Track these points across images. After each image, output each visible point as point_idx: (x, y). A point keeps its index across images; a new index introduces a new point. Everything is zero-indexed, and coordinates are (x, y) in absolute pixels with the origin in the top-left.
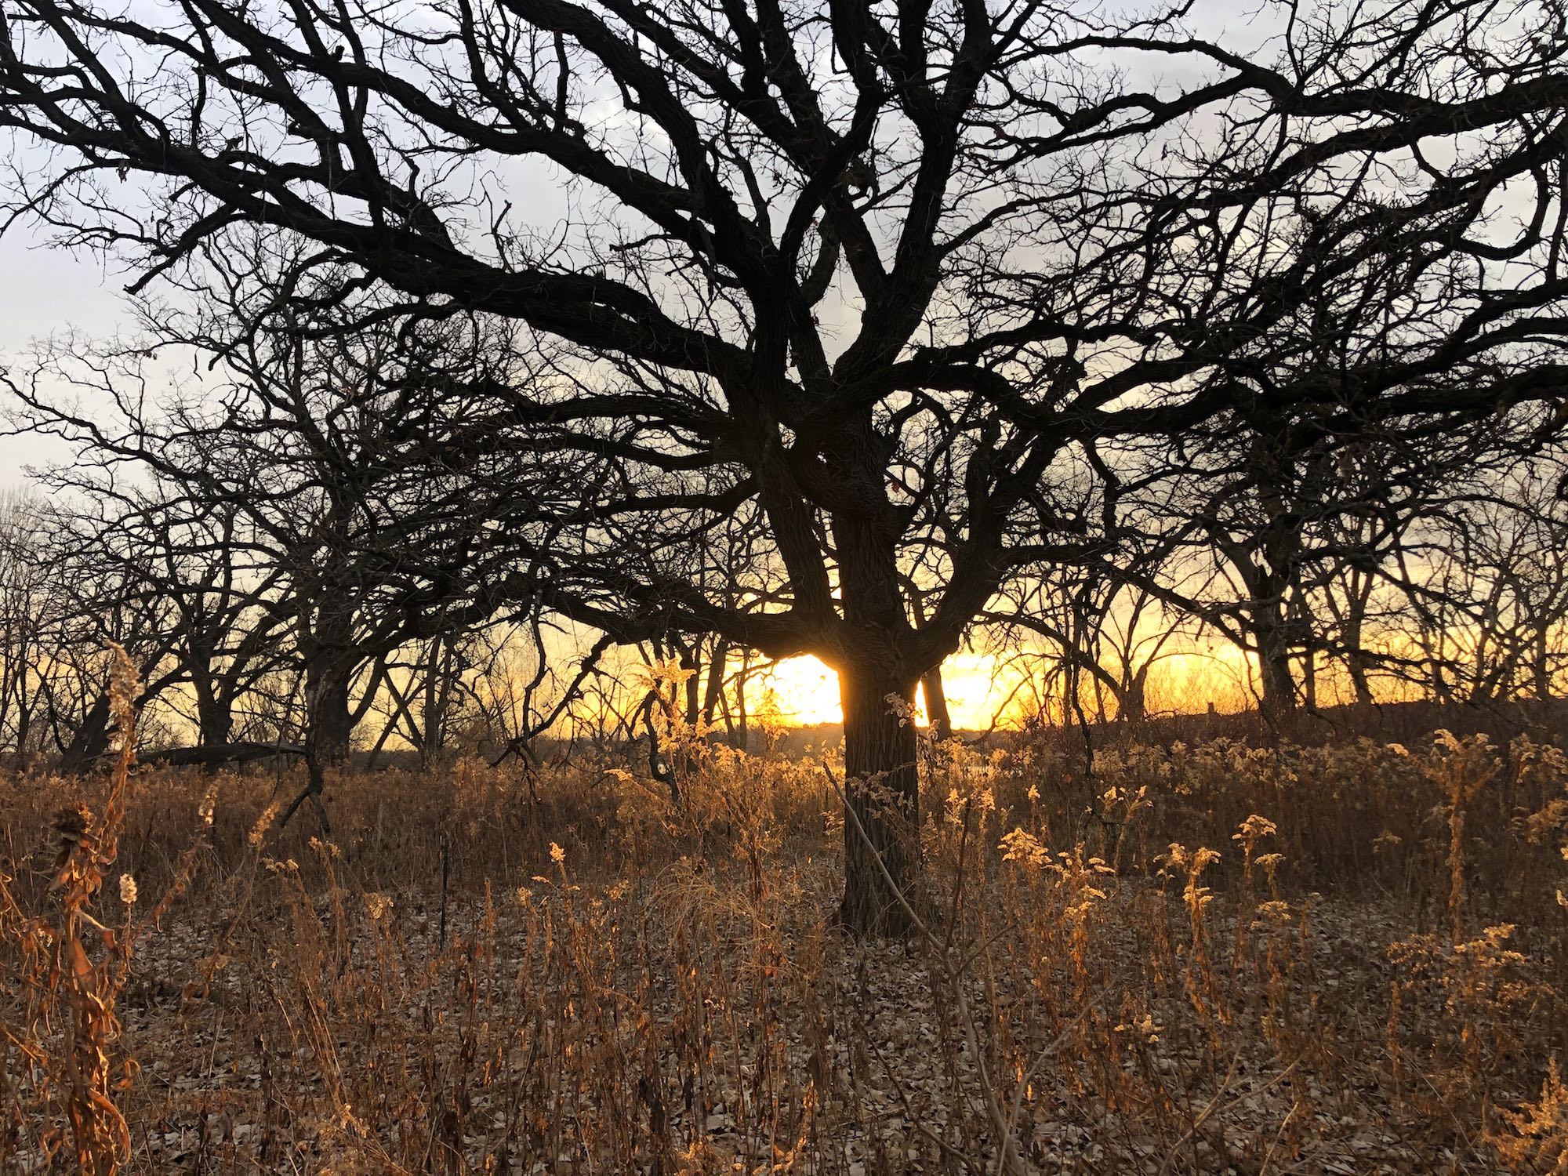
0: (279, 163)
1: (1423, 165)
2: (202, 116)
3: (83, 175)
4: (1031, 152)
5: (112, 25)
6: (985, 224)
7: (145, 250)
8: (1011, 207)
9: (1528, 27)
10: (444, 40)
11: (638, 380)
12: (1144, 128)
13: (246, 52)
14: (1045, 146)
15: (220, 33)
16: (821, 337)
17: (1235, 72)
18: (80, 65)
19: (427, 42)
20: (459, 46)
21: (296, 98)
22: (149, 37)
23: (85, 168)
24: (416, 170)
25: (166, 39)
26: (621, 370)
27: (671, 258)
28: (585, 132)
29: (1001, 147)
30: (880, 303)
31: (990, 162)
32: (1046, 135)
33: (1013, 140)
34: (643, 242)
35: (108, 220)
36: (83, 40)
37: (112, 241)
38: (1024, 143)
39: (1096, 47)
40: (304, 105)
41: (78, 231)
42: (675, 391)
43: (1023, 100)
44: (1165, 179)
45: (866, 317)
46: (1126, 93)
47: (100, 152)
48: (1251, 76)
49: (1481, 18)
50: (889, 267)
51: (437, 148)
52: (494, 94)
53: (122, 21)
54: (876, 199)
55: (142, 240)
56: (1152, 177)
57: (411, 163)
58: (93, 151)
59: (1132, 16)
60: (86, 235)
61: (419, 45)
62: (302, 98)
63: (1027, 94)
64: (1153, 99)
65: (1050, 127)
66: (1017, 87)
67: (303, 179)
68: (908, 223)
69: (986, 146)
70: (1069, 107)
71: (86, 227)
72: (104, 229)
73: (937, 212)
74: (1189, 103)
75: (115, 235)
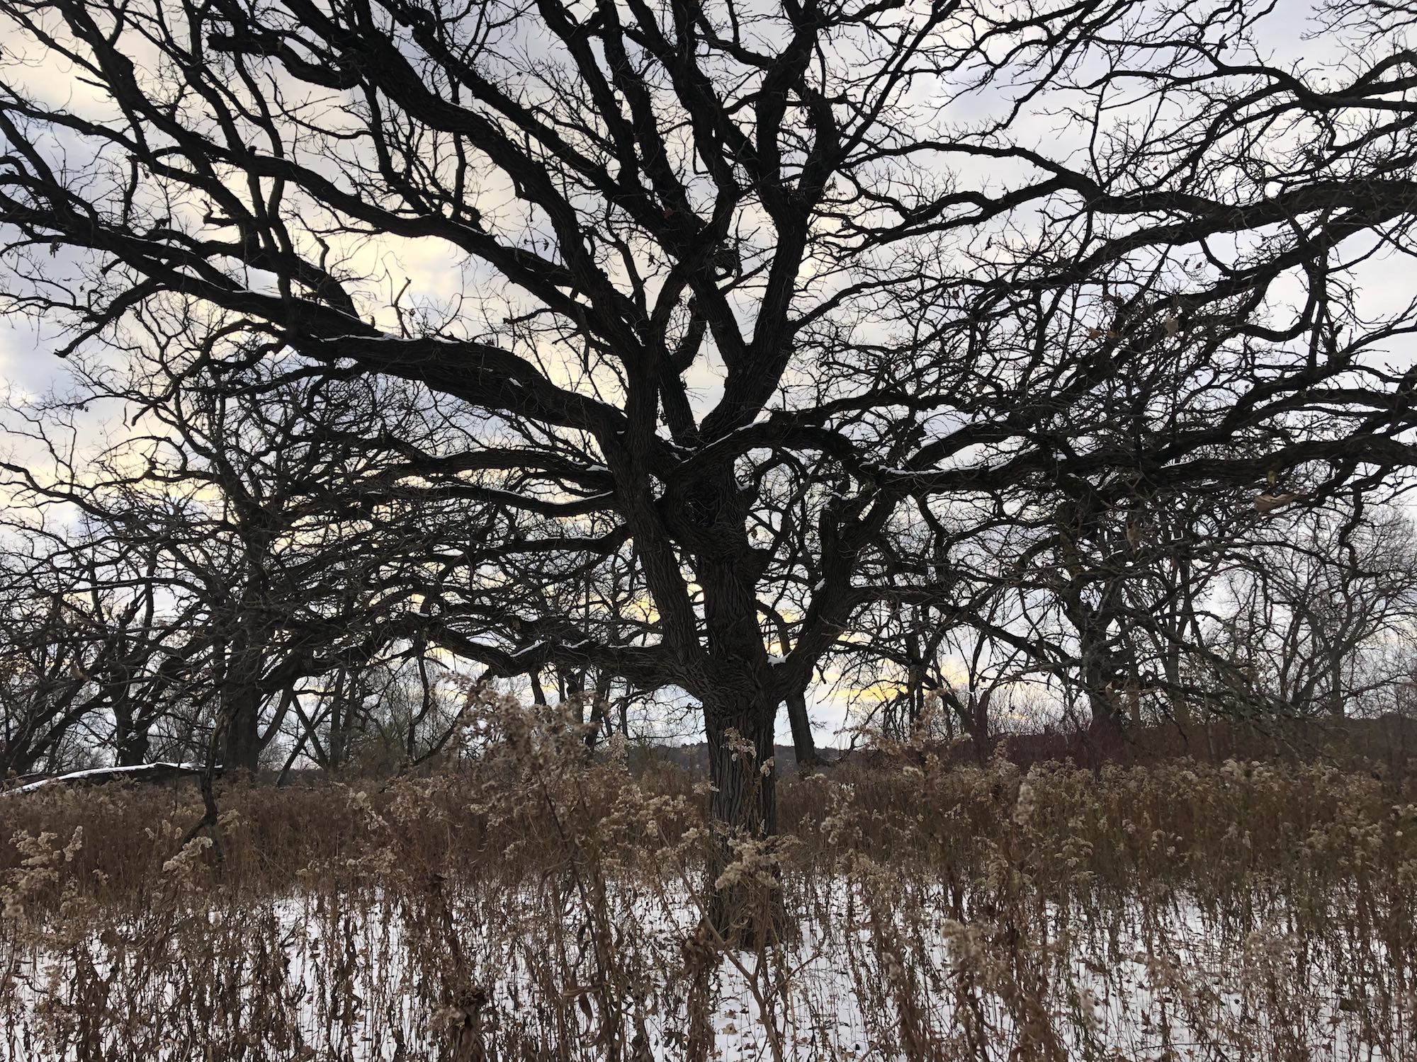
0: (203, 240)
1: (1211, 259)
2: (134, 199)
3: (21, 250)
4: (876, 240)
5: (53, 117)
6: (834, 303)
7: (75, 317)
8: (857, 289)
9: (1302, 141)
10: (355, 136)
11: (527, 436)
12: (974, 221)
13: (176, 143)
14: (888, 235)
15: (152, 126)
16: (690, 399)
17: (1051, 175)
18: (17, 155)
19: (340, 137)
20: (368, 141)
21: (219, 184)
22: (86, 128)
23: (23, 244)
24: (326, 249)
25: (101, 130)
26: (512, 426)
27: (558, 329)
28: (480, 217)
29: (850, 236)
30: (740, 371)
31: (842, 249)
32: (889, 226)
33: (861, 230)
34: (533, 315)
35: (44, 290)
36: (21, 132)
37: (46, 309)
38: (871, 232)
39: (931, 151)
40: (227, 191)
41: (15, 300)
42: (560, 445)
43: (869, 196)
44: (993, 265)
45: (728, 383)
46: (959, 190)
47: (37, 229)
48: (1065, 178)
49: (1261, 133)
50: (748, 339)
51: (347, 230)
52: (397, 183)
53: (63, 113)
54: (739, 279)
55: (74, 308)
56: (982, 263)
57: (322, 242)
58: (31, 228)
59: (962, 128)
60: (22, 304)
61: (331, 141)
62: (226, 184)
63: (873, 190)
64: (981, 196)
65: (892, 219)
66: (863, 185)
67: (224, 255)
68: (766, 301)
69: (835, 236)
70: (910, 204)
71: (23, 296)
72: (39, 298)
73: (791, 294)
74: (1012, 200)
75: (49, 304)
